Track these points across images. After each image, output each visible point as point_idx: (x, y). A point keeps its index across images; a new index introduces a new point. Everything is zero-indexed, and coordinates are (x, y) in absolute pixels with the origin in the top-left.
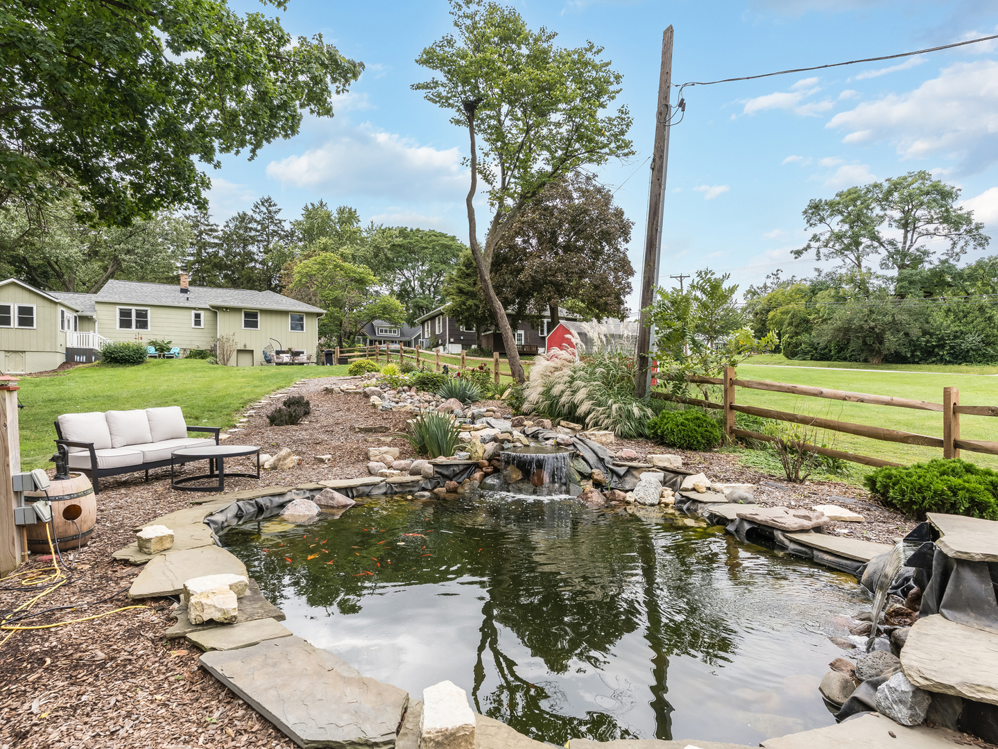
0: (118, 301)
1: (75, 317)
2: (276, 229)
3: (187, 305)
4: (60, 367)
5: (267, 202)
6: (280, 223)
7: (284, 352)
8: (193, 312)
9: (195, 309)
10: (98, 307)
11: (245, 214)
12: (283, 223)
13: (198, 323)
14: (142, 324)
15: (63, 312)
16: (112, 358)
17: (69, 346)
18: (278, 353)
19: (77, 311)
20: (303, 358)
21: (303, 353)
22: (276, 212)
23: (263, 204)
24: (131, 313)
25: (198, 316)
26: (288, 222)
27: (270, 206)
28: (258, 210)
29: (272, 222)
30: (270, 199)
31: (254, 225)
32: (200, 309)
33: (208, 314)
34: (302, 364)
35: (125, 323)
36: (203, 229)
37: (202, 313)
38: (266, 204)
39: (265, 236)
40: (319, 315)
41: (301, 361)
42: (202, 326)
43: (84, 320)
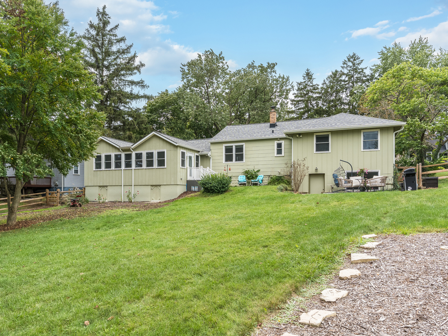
0: (224, 140)
1: (197, 157)
2: (359, 76)
3: (272, 136)
4: (180, 196)
5: (353, 58)
6: (362, 71)
7: (355, 174)
8: (276, 142)
9: (276, 139)
10: (213, 147)
11: (336, 71)
12: (365, 71)
13: (279, 152)
14: (240, 158)
15: (183, 154)
17: (189, 178)
18: (349, 175)
19: (199, 152)
20: (376, 181)
21: (376, 174)
22: (358, 64)
23: (349, 60)
24: (232, 149)
25: (279, 145)
26: (368, 69)
27: (355, 60)
28: (345, 66)
29: (356, 72)
30: (354, 55)
31: (343, 78)
32: (281, 139)
33: (286, 141)
34: (376, 188)
35: (229, 158)
36: (309, 89)
37: (283, 142)
38: (352, 60)
39: (351, 84)
40: (396, 128)
41: (374, 184)
42: (283, 154)
43: (203, 158)
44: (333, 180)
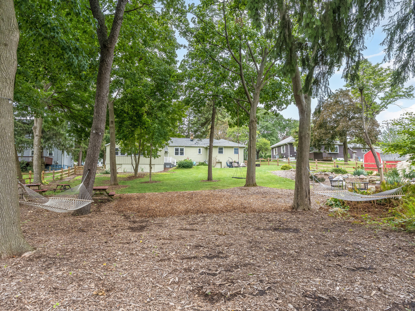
0: (175, 145)
3: (197, 146)
4: (164, 170)
7: (234, 162)
8: (198, 148)
9: (199, 147)
10: (170, 148)
13: (200, 152)
14: (182, 154)
16: (182, 166)
17: (165, 162)
24: (178, 149)
25: (200, 150)
32: (201, 147)
33: (203, 149)
35: (177, 153)
37: (201, 149)
40: (244, 147)
42: (201, 154)
44: (226, 164)
